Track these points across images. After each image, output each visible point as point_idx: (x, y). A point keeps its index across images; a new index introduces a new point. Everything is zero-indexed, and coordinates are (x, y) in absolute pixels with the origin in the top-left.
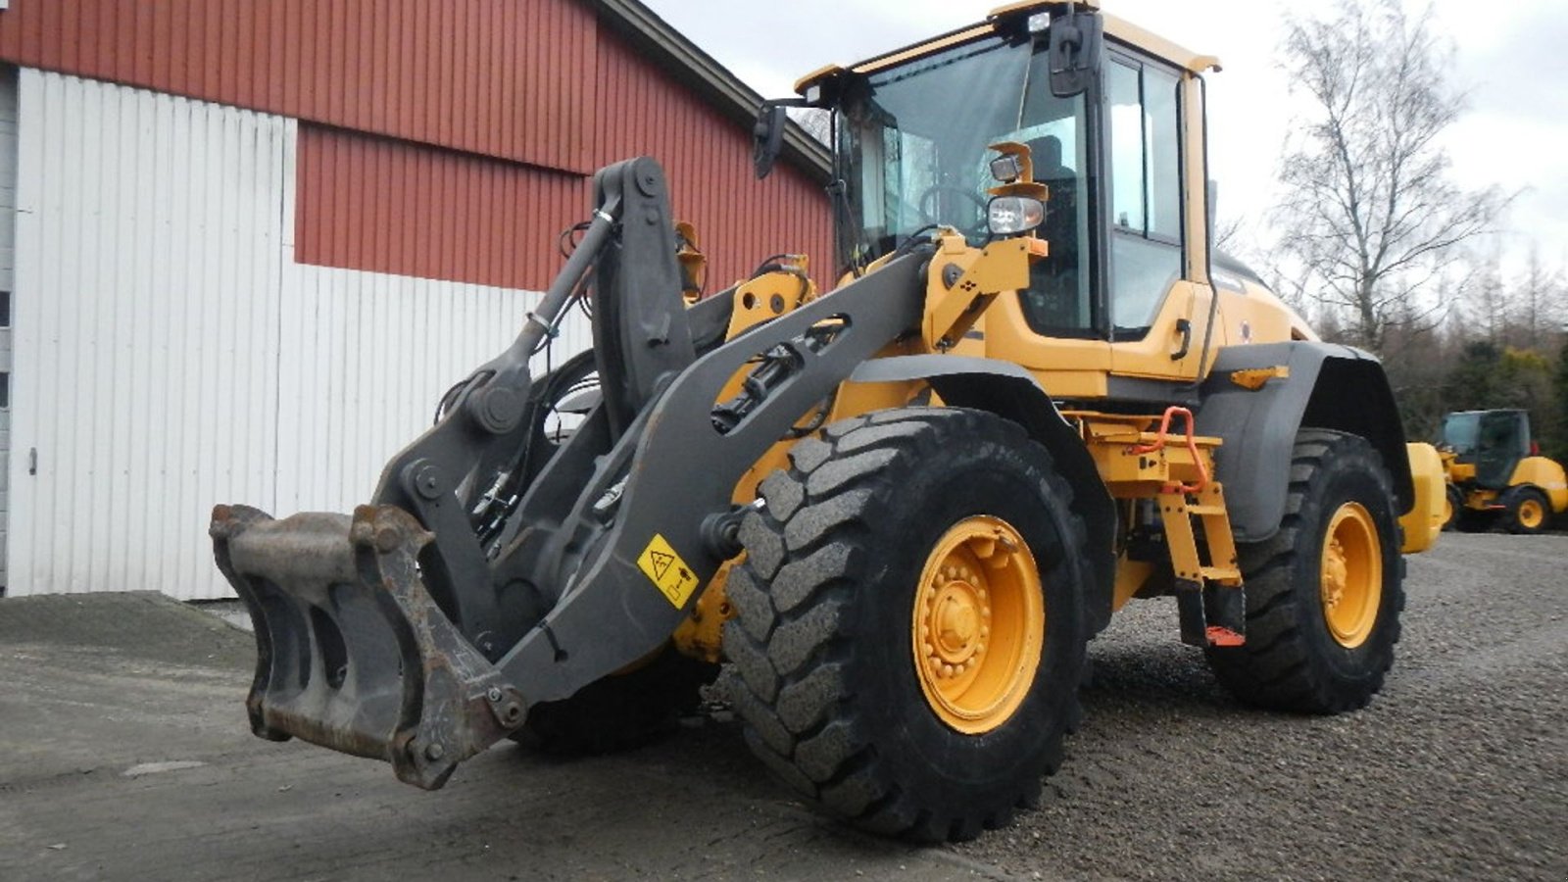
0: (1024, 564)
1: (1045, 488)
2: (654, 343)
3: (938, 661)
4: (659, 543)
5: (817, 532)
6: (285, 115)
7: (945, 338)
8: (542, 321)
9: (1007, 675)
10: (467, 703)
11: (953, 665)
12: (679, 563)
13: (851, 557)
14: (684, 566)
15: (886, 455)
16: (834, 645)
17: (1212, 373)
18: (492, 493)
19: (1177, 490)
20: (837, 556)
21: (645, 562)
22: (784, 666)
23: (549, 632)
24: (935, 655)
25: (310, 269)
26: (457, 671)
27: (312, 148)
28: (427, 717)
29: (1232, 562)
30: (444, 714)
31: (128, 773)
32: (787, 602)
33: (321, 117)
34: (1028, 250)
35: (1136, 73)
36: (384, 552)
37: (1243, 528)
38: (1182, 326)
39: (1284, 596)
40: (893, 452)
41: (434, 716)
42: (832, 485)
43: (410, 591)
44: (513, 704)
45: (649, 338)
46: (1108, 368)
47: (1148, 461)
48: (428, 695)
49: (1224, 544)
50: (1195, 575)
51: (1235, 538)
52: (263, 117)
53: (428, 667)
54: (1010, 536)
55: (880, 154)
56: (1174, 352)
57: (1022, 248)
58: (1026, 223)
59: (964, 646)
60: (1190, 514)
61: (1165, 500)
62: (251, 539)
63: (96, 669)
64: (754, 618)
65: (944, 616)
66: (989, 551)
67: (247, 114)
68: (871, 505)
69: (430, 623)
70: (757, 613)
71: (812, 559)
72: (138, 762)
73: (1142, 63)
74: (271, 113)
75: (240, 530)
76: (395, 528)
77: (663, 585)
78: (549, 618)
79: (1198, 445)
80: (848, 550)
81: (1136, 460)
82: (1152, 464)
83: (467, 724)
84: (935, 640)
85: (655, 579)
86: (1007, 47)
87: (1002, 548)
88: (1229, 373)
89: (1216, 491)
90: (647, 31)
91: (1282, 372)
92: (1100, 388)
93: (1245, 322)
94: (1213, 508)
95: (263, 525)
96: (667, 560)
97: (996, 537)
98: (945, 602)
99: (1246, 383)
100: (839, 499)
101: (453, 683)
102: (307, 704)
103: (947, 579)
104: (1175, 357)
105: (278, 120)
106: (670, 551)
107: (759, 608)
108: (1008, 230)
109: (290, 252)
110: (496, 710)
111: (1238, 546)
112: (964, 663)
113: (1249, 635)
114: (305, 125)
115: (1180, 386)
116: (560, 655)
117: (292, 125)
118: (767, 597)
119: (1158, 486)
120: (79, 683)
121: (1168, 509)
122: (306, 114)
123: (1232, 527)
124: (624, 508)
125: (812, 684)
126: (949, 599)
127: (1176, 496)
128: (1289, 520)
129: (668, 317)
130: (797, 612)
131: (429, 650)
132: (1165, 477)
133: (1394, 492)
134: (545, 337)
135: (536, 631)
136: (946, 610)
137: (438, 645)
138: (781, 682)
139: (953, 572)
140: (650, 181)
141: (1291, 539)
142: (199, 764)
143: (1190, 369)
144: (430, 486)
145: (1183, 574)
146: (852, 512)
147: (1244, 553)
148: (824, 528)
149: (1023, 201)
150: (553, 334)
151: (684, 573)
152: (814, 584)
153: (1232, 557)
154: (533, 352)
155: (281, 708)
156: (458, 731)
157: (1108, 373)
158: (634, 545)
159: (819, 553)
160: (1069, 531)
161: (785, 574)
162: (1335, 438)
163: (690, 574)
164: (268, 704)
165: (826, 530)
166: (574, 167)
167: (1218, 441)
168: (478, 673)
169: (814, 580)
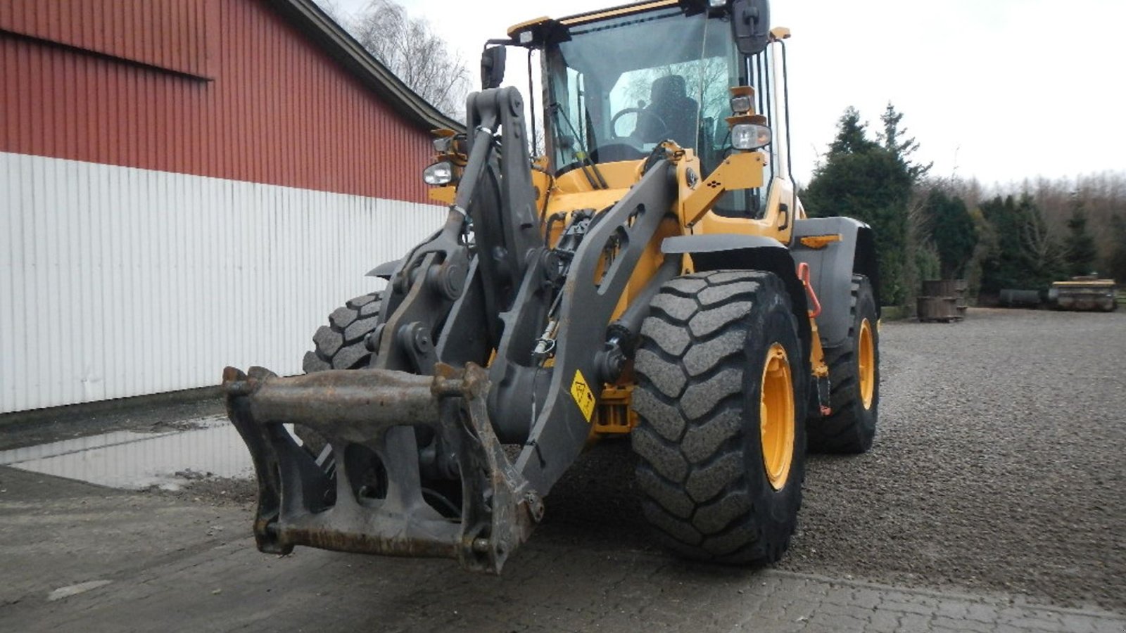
0: (787, 374)
2: (525, 227)
4: (578, 376)
5: (712, 362)
7: (694, 219)
10: (517, 506)
12: (587, 389)
13: (743, 378)
14: (590, 391)
15: (746, 306)
20: (733, 378)
21: (574, 391)
22: (695, 457)
23: (538, 448)
26: (509, 483)
29: (821, 361)
30: (504, 517)
32: (695, 412)
34: (762, 161)
37: (826, 339)
38: (783, 208)
40: (748, 304)
42: (715, 328)
43: (484, 426)
44: (539, 505)
45: (522, 223)
49: (818, 348)
50: (815, 371)
51: (822, 345)
53: (495, 483)
54: (784, 356)
56: (780, 225)
58: (759, 142)
64: (666, 425)
66: (777, 367)
68: (749, 341)
69: (494, 449)
70: (668, 421)
71: (714, 380)
75: (255, 388)
77: (582, 406)
78: (536, 438)
80: (740, 373)
83: (517, 524)
85: (578, 402)
86: (684, 15)
87: (782, 364)
88: (800, 238)
91: (841, 237)
95: (275, 381)
96: (582, 387)
97: (778, 357)
99: (812, 244)
100: (722, 338)
101: (508, 494)
106: (583, 381)
107: (671, 418)
108: (746, 147)
110: (532, 510)
111: (824, 350)
116: (543, 464)
118: (676, 409)
125: (721, 468)
128: (851, 332)
130: (700, 421)
131: (497, 471)
135: (528, 446)
137: (499, 467)
138: (690, 466)
141: (851, 343)
143: (787, 237)
146: (737, 347)
147: (828, 356)
148: (717, 359)
149: (753, 128)
151: (589, 396)
152: (718, 398)
153: (821, 358)
156: (511, 529)
158: (569, 379)
159: (719, 376)
161: (690, 393)
162: (861, 278)
163: (592, 395)
165: (719, 360)
166: (201, 73)
168: (520, 484)
169: (717, 395)
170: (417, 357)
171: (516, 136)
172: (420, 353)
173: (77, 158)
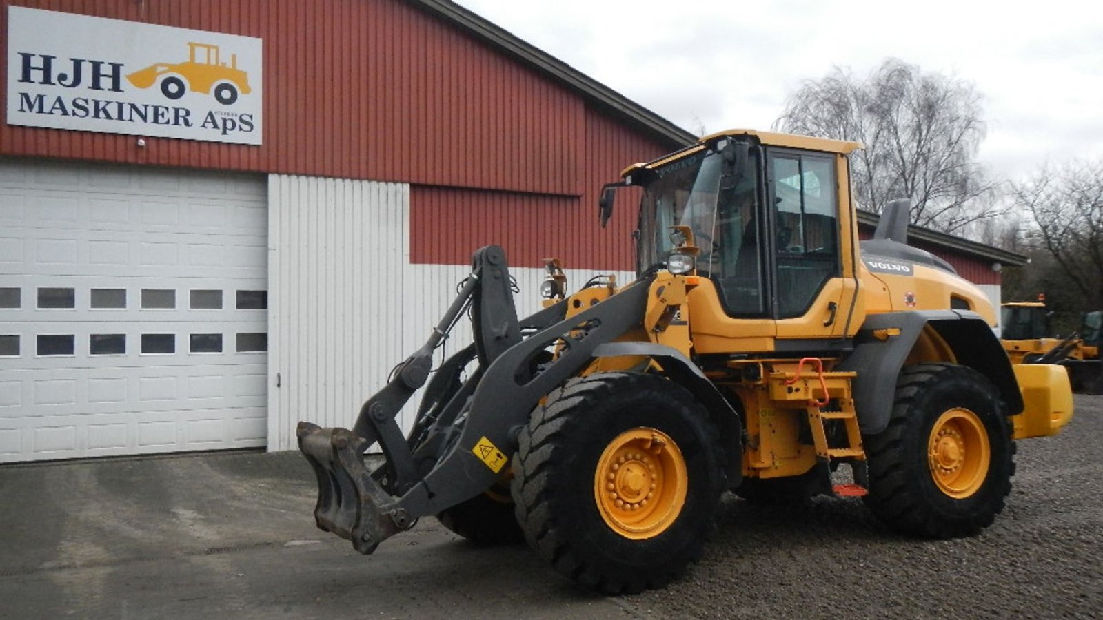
0: (673, 451)
1: (686, 411)
2: (498, 338)
3: (621, 502)
4: (484, 441)
5: (542, 438)
6: (402, 182)
7: (657, 326)
8: (441, 332)
10: (381, 516)
11: (632, 504)
12: (496, 451)
13: (554, 450)
14: (498, 451)
15: (577, 400)
16: (546, 493)
17: (861, 331)
19: (815, 405)
21: (477, 450)
22: (528, 502)
23: (425, 485)
24: (619, 498)
25: (419, 266)
26: (376, 502)
27: (419, 197)
28: (362, 522)
29: (860, 446)
30: (371, 520)
31: (286, 545)
32: (528, 473)
33: (422, 181)
34: (686, 283)
35: (797, 162)
36: (341, 449)
37: (866, 426)
38: (832, 307)
39: (896, 467)
40: (581, 398)
41: (366, 520)
42: (553, 415)
43: (353, 465)
44: (403, 517)
45: (497, 335)
46: (774, 334)
47: (794, 389)
48: (363, 512)
49: (855, 435)
50: (826, 454)
51: (861, 432)
52: (391, 185)
53: (362, 499)
54: (660, 437)
55: (672, 210)
56: (826, 321)
57: (683, 282)
58: (687, 267)
59: (638, 494)
60: (823, 418)
61: (811, 411)
62: (310, 439)
63: (295, 493)
65: (624, 480)
66: (649, 445)
67: (383, 184)
68: (566, 426)
69: (363, 480)
70: (520, 477)
71: (539, 451)
72: (293, 540)
73: (800, 155)
74: (395, 182)
75: (306, 434)
76: (346, 439)
77: (487, 462)
78: (425, 478)
79: (825, 378)
80: (553, 447)
81: (785, 388)
82: (797, 390)
83: (381, 526)
84: (619, 491)
85: (481, 457)
86: (716, 155)
87: (655, 444)
88: (873, 330)
89: (850, 404)
91: (893, 332)
92: (770, 346)
93: (910, 293)
94: (848, 414)
95: (317, 432)
96: (489, 449)
97: (651, 438)
98: (625, 472)
99: (881, 337)
100: (554, 421)
101: (373, 506)
102: (329, 516)
103: (627, 460)
104: (826, 325)
105: (399, 185)
106: (491, 445)
107: (521, 474)
109: (407, 258)
110: (394, 519)
111: (863, 436)
112: (639, 503)
113: (870, 490)
114: (414, 187)
115: (833, 340)
116: (431, 495)
117: (407, 187)
118: (523, 469)
119: (807, 402)
120: (283, 499)
121: (812, 416)
122: (414, 180)
123: (859, 425)
124: (466, 423)
125: (539, 512)
126: (628, 470)
127: (814, 408)
128: (895, 421)
129: (507, 324)
130: (533, 476)
131: (363, 492)
132: (810, 397)
134: (443, 338)
135: (419, 484)
136: (625, 475)
137: (367, 489)
138: (528, 510)
139: (630, 456)
140: (494, 257)
141: (899, 433)
142: (318, 542)
143: (837, 330)
144: (380, 415)
145: (820, 453)
146: (558, 429)
147: (867, 442)
148: (545, 436)
149: (686, 257)
150: (447, 337)
151: (499, 456)
152: (539, 463)
153: (859, 443)
154: (435, 347)
155: (323, 516)
156: (377, 529)
157: (774, 338)
158: (472, 441)
160: (704, 434)
161: (529, 458)
163: (502, 455)
164: (320, 514)
167: (853, 374)
168: (386, 503)
169: (539, 461)
170: (375, 422)
171: (496, 278)
172: (376, 419)
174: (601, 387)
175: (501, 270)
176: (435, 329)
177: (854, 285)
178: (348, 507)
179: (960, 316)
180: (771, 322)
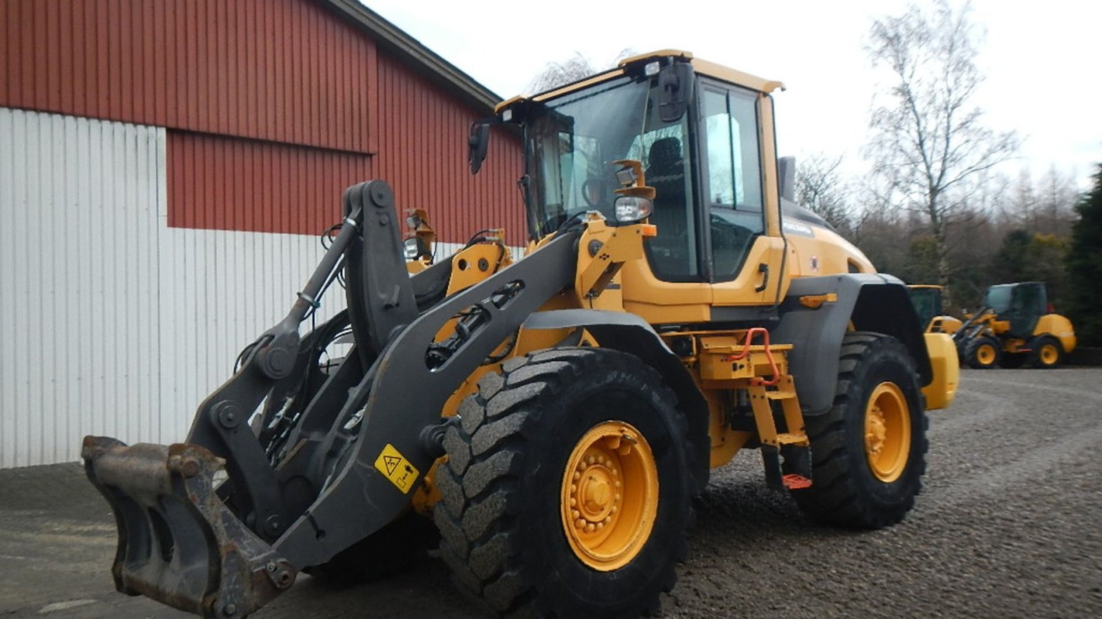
0: (642, 451)
1: (656, 398)
2: (388, 307)
3: (583, 522)
4: (389, 450)
5: (492, 442)
6: (156, 126)
7: (591, 291)
8: (308, 298)
9: (634, 527)
10: (252, 574)
11: (595, 523)
12: (404, 462)
13: (513, 460)
14: (408, 464)
15: (539, 387)
16: (504, 521)
17: (786, 298)
18: (281, 413)
19: (760, 384)
20: (504, 460)
21: (380, 464)
22: (472, 534)
23: (311, 519)
24: (581, 517)
25: (179, 231)
26: (244, 553)
27: (178, 146)
28: (224, 587)
29: (802, 429)
30: (235, 583)
31: (42, 611)
32: (473, 492)
33: (182, 125)
34: (642, 233)
35: (724, 98)
36: (190, 477)
37: (809, 407)
38: (763, 269)
39: (838, 452)
40: (542, 385)
41: (229, 585)
42: (503, 409)
43: (208, 501)
44: (285, 572)
45: (385, 303)
46: (710, 301)
47: (738, 365)
48: (225, 571)
49: (795, 417)
50: (774, 442)
51: (802, 412)
52: (141, 128)
53: (223, 552)
54: (631, 433)
56: (758, 286)
57: (638, 232)
58: (641, 213)
59: (603, 509)
60: (770, 399)
61: (753, 390)
62: (110, 461)
64: (452, 502)
65: (587, 489)
66: (617, 445)
67: (130, 126)
68: (527, 423)
69: (224, 522)
70: (454, 498)
71: (488, 461)
73: (728, 90)
74: (146, 125)
75: (101, 454)
76: (197, 461)
77: (393, 479)
78: (311, 509)
79: (772, 351)
80: (512, 455)
81: (730, 365)
82: (742, 367)
83: (252, 589)
84: (581, 507)
85: (387, 474)
86: (634, 83)
87: (625, 441)
88: (798, 297)
89: (789, 381)
90: (411, 52)
91: (831, 297)
92: (705, 315)
93: (814, 257)
94: (786, 394)
95: (119, 450)
96: (395, 461)
97: (621, 435)
98: (587, 481)
99: (811, 305)
100: (506, 419)
101: (241, 562)
102: (148, 572)
103: (588, 465)
104: (758, 290)
105: (152, 129)
106: (397, 454)
107: (456, 495)
108: (629, 219)
109: (164, 221)
110: (273, 577)
111: (805, 418)
112: (603, 521)
113: (815, 479)
114: (170, 132)
115: (763, 308)
116: (320, 534)
117: (162, 132)
118: (460, 487)
119: (748, 381)
120: (15, 540)
121: (755, 397)
122: (172, 124)
123: (802, 406)
124: (364, 427)
125: (491, 548)
126: (591, 478)
127: (760, 387)
128: (839, 399)
129: (397, 288)
130: (480, 498)
131: (223, 541)
132: (752, 375)
133: (918, 372)
134: (311, 308)
135: (302, 518)
136: (588, 485)
137: (230, 536)
138: (471, 546)
139: (592, 460)
140: (380, 196)
141: (842, 412)
142: (92, 601)
143: (769, 297)
144: (229, 420)
145: (766, 441)
146: (515, 429)
147: (810, 424)
148: (496, 440)
149: (637, 200)
150: (317, 305)
151: (408, 469)
152: (490, 479)
153: (801, 426)
154: (303, 319)
155: (133, 575)
156: (246, 594)
157: (710, 305)
158: (372, 453)
159: (494, 457)
160: (675, 424)
161: (471, 472)
162: (872, 339)
163: (412, 468)
164: (126, 572)
165: (497, 442)
166: (364, 149)
167: (790, 346)
168: (260, 553)
169: (489, 476)
170: (222, 432)
171: (382, 225)
172: (225, 428)
173: (253, 230)
174: (566, 368)
175: (388, 215)
176: (299, 294)
177: (783, 244)
178: (186, 560)
179: (886, 280)
180: (707, 285)
